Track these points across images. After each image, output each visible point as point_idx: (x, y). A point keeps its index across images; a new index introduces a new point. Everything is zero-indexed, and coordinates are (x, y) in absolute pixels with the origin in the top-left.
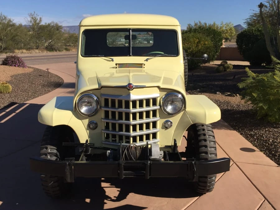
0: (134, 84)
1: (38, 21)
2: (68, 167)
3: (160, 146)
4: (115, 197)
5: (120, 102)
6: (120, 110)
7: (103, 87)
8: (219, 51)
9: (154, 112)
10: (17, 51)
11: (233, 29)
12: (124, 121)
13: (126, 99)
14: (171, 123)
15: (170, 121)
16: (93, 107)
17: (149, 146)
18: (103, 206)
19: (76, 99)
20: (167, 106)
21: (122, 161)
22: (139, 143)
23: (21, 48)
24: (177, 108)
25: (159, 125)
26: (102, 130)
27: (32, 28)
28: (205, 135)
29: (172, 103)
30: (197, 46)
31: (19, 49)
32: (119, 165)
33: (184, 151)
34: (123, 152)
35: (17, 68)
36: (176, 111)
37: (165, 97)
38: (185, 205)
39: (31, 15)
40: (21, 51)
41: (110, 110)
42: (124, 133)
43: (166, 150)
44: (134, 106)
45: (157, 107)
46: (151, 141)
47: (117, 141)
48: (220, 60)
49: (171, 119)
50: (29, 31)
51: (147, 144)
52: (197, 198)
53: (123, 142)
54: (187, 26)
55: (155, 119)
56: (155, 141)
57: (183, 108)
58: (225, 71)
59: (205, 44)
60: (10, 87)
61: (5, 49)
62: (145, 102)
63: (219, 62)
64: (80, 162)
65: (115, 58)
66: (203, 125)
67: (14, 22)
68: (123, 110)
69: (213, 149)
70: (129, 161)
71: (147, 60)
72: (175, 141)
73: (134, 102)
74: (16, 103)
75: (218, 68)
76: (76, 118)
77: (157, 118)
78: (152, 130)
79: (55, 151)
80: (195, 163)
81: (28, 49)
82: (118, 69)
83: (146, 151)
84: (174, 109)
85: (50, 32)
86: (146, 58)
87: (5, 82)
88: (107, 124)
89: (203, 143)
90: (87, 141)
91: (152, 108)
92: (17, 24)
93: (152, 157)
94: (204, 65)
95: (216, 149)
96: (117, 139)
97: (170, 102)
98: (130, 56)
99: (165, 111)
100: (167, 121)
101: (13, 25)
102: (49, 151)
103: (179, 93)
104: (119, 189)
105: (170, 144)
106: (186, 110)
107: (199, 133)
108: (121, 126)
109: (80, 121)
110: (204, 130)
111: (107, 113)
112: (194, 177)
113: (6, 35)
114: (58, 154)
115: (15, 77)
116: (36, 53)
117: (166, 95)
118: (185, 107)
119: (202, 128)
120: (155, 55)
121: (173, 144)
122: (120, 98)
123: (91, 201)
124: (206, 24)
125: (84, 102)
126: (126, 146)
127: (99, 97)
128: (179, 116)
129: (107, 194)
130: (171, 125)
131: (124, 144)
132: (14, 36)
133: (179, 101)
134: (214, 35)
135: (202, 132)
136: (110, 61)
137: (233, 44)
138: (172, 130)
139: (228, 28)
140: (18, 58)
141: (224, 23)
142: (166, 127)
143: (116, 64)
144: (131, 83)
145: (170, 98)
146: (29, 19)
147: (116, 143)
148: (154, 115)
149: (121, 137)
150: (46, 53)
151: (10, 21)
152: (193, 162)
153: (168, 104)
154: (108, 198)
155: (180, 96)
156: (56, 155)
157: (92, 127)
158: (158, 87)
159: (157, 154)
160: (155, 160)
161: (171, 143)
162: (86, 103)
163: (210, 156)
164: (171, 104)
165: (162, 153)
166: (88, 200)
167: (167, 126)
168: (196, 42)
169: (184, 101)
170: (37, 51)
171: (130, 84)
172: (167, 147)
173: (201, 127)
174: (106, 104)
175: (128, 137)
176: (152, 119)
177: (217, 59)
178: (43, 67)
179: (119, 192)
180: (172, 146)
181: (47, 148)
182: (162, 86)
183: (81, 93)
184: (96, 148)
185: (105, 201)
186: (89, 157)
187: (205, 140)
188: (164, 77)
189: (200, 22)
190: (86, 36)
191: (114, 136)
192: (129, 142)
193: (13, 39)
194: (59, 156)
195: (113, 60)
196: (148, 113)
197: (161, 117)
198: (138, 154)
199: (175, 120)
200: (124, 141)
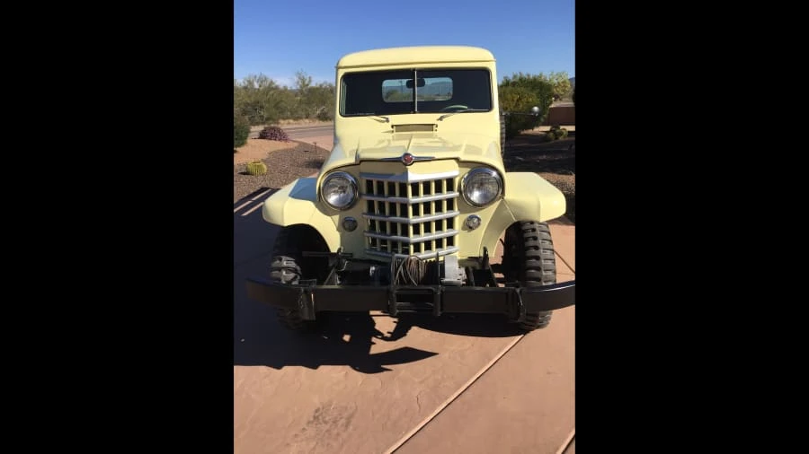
0: (415, 154)
1: (306, 82)
2: (303, 297)
3: (459, 258)
4: (389, 333)
5: (392, 186)
6: (392, 199)
7: (362, 161)
8: (548, 112)
9: (450, 202)
10: (282, 121)
11: (568, 81)
12: (398, 218)
13: (402, 181)
14: (479, 219)
15: (476, 217)
16: (348, 195)
17: (441, 259)
18: (369, 348)
19: (320, 181)
20: (471, 192)
21: (394, 286)
22: (424, 254)
23: (288, 118)
24: (489, 195)
25: (458, 223)
26: (365, 231)
27: (301, 91)
28: (535, 238)
29: (481, 186)
30: (517, 105)
31: (284, 119)
32: (389, 292)
33: (500, 263)
34: (396, 269)
35: (278, 142)
36: (487, 201)
37: (467, 177)
38: (500, 350)
39: (298, 74)
40: (287, 121)
41: (376, 199)
42: (399, 237)
43: (470, 264)
44: (415, 193)
45: (455, 194)
46: (446, 250)
47: (389, 250)
48: (548, 125)
49: (478, 214)
50: (296, 95)
51: (438, 256)
52: (520, 337)
53: (397, 252)
54: (503, 79)
55: (450, 214)
56: (451, 249)
57: (500, 195)
58: (557, 139)
59: (528, 102)
60: (265, 166)
61: (268, 119)
62: (433, 185)
63: (547, 128)
64: (325, 287)
65: (391, 117)
66: (532, 223)
67: (277, 84)
68: (397, 199)
69: (550, 263)
70: (407, 287)
71: (441, 119)
72: (485, 250)
73: (415, 186)
74: (268, 188)
75: (546, 135)
76: (321, 214)
77: (456, 211)
78: (446, 232)
79: (293, 265)
80: (521, 292)
81: (296, 119)
82: (395, 133)
83: (435, 269)
84: (484, 196)
85: (323, 95)
86: (439, 115)
87: (256, 160)
88: (373, 222)
89: (533, 252)
90: (339, 250)
91: (445, 195)
92: (281, 87)
93: (446, 280)
94: (525, 132)
95: (554, 263)
96: (389, 246)
97: (476, 185)
98: (415, 113)
99: (469, 199)
100: (471, 218)
101: (277, 88)
102: (285, 264)
103: (494, 168)
104: (396, 320)
105: (477, 255)
106: (505, 198)
107: (526, 235)
108: (394, 225)
109: (329, 218)
110: (534, 230)
111: (371, 204)
112: (518, 316)
113: (268, 101)
114: (298, 268)
115: (274, 154)
116: (305, 123)
117: (471, 174)
118: (503, 193)
119: (532, 226)
120: (454, 111)
121: (482, 255)
122: (391, 180)
123: (351, 339)
124: (528, 75)
125: (334, 186)
126: (403, 259)
127: (358, 178)
128: (493, 208)
129: (377, 327)
130: (479, 224)
131: (400, 255)
132: (278, 103)
133: (492, 183)
134: (541, 89)
135: (531, 234)
136: (383, 122)
137: (568, 103)
138: (481, 232)
139: (561, 80)
140: (279, 130)
141: (555, 74)
142: (469, 226)
143: (392, 126)
144: (409, 152)
145: (477, 178)
146: (296, 79)
147: (387, 253)
148: (450, 207)
149: (395, 244)
150: (318, 123)
151: (272, 82)
152: (518, 290)
153: (473, 188)
154: (378, 334)
155: (494, 174)
156: (295, 271)
157: (347, 226)
158: (457, 159)
159: (454, 273)
160: (450, 285)
161: (478, 253)
162: (337, 189)
163: (544, 273)
164: (479, 188)
165: (463, 271)
166: (347, 338)
167: (471, 225)
168: (515, 99)
169: (501, 183)
170: (307, 121)
171: (407, 155)
172: (471, 259)
173: (528, 226)
174: (370, 191)
175: (406, 244)
176: (445, 214)
177: (544, 124)
178: (310, 141)
179: (395, 325)
180: (480, 257)
181: (281, 260)
182: (463, 158)
183: (328, 172)
184: (356, 260)
185: (374, 339)
186: (343, 276)
187: (537, 248)
188: (467, 146)
189: (520, 73)
190: (346, 83)
191: (384, 241)
192: (407, 252)
193: (276, 106)
194: (299, 272)
195: (388, 121)
196: (439, 204)
197: (462, 211)
198: (422, 275)
199: (486, 215)
200: (400, 250)
